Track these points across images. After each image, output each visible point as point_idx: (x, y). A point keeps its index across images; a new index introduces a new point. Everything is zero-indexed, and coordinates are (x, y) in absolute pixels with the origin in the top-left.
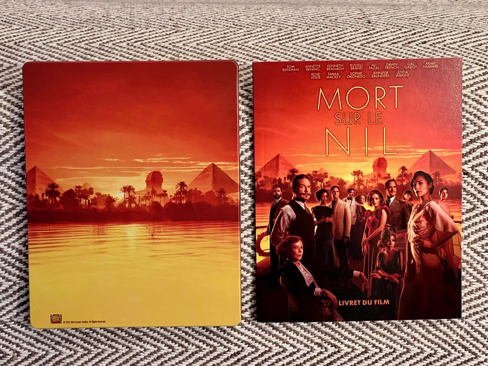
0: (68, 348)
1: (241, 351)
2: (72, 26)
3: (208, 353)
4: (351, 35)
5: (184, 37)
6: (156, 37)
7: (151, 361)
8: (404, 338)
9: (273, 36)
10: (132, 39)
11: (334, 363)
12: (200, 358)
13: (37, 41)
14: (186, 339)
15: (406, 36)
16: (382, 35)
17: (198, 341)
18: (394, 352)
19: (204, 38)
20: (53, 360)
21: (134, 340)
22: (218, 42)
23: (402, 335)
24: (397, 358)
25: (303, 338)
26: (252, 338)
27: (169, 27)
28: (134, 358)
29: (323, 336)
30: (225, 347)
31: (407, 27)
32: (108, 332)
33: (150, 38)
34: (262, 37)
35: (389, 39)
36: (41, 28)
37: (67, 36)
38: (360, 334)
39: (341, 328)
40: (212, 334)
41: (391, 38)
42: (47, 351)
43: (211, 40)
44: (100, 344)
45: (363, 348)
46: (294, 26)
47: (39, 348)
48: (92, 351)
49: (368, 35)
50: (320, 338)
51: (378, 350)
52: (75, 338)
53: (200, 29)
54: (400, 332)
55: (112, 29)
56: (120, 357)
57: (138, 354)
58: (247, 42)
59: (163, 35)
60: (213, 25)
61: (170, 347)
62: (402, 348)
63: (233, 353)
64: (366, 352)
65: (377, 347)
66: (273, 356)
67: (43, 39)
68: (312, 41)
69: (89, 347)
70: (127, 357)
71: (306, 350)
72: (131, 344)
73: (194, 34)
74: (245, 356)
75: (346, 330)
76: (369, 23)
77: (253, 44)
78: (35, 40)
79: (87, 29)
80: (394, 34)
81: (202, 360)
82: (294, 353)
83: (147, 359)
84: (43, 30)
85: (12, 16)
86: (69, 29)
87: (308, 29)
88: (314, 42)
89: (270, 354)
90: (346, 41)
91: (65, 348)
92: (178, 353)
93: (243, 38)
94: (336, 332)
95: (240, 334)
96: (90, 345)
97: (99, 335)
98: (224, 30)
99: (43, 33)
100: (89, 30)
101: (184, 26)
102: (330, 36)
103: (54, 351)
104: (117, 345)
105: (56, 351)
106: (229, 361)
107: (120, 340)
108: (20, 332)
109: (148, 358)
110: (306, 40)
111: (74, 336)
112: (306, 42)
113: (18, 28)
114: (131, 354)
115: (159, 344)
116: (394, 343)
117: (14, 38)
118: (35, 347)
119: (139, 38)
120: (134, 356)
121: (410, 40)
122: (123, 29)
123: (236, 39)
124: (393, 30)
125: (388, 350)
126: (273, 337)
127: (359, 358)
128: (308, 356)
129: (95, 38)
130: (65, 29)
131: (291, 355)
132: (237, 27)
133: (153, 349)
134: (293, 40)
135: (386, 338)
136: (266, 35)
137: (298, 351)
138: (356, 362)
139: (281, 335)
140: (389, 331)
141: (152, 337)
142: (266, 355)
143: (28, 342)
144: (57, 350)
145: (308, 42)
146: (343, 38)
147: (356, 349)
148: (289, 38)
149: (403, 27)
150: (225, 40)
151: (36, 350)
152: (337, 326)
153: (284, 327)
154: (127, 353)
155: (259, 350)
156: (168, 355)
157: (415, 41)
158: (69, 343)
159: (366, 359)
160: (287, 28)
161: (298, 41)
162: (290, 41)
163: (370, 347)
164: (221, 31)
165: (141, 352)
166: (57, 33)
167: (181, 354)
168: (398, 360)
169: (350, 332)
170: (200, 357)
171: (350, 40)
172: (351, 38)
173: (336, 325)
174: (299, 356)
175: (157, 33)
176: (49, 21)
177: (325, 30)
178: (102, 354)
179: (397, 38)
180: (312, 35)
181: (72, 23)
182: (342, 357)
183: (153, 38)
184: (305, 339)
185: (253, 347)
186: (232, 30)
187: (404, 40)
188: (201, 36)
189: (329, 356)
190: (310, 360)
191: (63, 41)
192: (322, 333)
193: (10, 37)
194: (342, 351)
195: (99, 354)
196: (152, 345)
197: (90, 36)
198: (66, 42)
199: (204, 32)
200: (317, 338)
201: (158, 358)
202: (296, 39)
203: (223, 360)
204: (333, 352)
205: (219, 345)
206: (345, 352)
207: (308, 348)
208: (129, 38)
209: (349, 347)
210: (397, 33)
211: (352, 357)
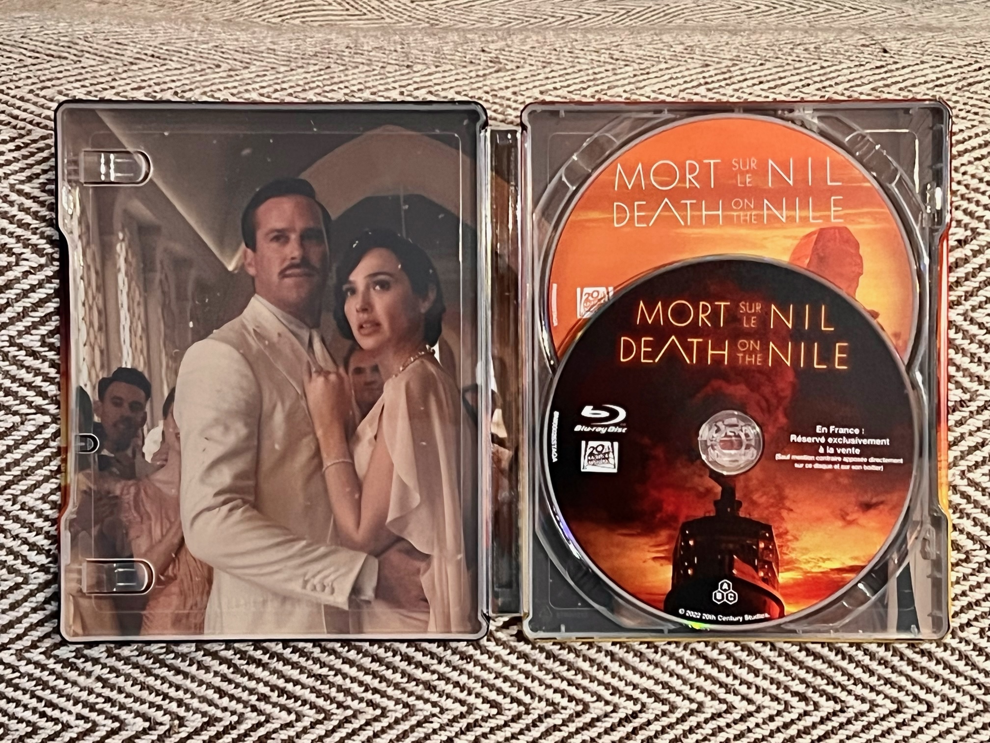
0: (283, 708)
1: (641, 711)
2: (288, 63)
3: (571, 716)
4: (851, 73)
5: (513, 80)
6: (456, 80)
7: (453, 734)
8: (977, 681)
9: (694, 77)
10: (409, 84)
11: (833, 736)
12: (556, 728)
13: (220, 90)
14: (525, 687)
15: (962, 73)
16: (913, 71)
17: (552, 690)
18: (957, 710)
19: (555, 83)
20: (252, 733)
21: (419, 690)
22: (584, 89)
23: (975, 674)
24: (963, 723)
25: (768, 681)
26: (662, 683)
27: (482, 63)
28: (420, 729)
29: (809, 677)
30: (607, 703)
31: (961, 57)
32: (366, 674)
33: (444, 82)
34: (671, 78)
35: (928, 78)
36: (224, 66)
37: (279, 81)
38: (887, 673)
39: (847, 661)
40: (580, 676)
41: (934, 77)
42: (241, 715)
43: (569, 86)
44: (349, 698)
45: (893, 702)
46: (733, 60)
47: (225, 709)
48: (333, 714)
49: (886, 72)
50: (802, 681)
51: (923, 708)
52: (299, 687)
53: (544, 67)
54: (969, 668)
55: (366, 68)
56: (390, 727)
57: (426, 720)
58: (641, 88)
59: (471, 78)
60: (570, 59)
61: (494, 704)
62: (974, 702)
63: (623, 716)
64: (898, 711)
65: (921, 701)
66: (706, 721)
67: (229, 85)
68: (772, 84)
69: (326, 705)
70: (405, 726)
71: (776, 707)
72: (413, 698)
73: (533, 76)
74: (649, 723)
75: (858, 664)
76: (885, 51)
77: (654, 91)
78: (214, 88)
79: (316, 68)
80: (938, 70)
81: (560, 730)
82: (750, 714)
83: (445, 730)
84: (230, 70)
85: (165, 48)
86: (282, 69)
87: (761, 64)
88: (776, 87)
89: (701, 717)
90: (842, 82)
91: (278, 709)
92: (510, 718)
93: (633, 80)
94: (837, 668)
95: (638, 676)
96: (329, 702)
97: (348, 680)
98: (592, 68)
99: (231, 76)
100: (321, 70)
101: (512, 61)
102: (808, 75)
103: (255, 714)
104: (384, 702)
105: (258, 715)
106: (615, 733)
107: (390, 691)
108: (186, 675)
109: (447, 728)
110: (761, 83)
111: (296, 683)
112: (762, 86)
113: (179, 66)
114: (413, 721)
115: (471, 699)
116: (958, 691)
117: (173, 85)
118: (217, 707)
119: (422, 82)
120: (419, 724)
121: (971, 80)
122: (389, 68)
123: (619, 83)
124: (935, 64)
125: (945, 707)
126: (706, 680)
127: (885, 725)
128: (779, 722)
129: (336, 83)
130: (273, 68)
131: (743, 719)
132: (618, 62)
133: (458, 709)
134: (733, 83)
135: (940, 682)
136: (679, 75)
137: (759, 710)
138: (879, 733)
139: (722, 677)
140: (947, 666)
141: (456, 684)
142: (692, 718)
143: (202, 697)
144: (260, 712)
145: (765, 86)
146: (833, 78)
147: (877, 706)
148: (725, 79)
149: (954, 58)
150: (598, 85)
151: (219, 713)
152: (840, 656)
153: (728, 658)
154: (405, 718)
155: (677, 708)
156: (490, 720)
157: (980, 82)
158: (285, 696)
159: (899, 726)
160: (718, 63)
161: (744, 84)
162: (727, 85)
163: (907, 700)
164: (587, 69)
165: (434, 715)
166: (258, 76)
167: (517, 718)
168: (964, 728)
169: (867, 669)
170: (555, 726)
171: (849, 81)
172: (851, 77)
173: (836, 655)
174: (760, 721)
175: (458, 74)
176: (239, 56)
177: (798, 65)
178: (353, 720)
179: (944, 77)
180: (770, 74)
181: (286, 58)
182: (849, 722)
183: (451, 82)
184: (771, 683)
185: (664, 702)
186: (610, 67)
187: (960, 80)
188: (547, 78)
189: (822, 721)
190: (782, 730)
191: (271, 89)
192: (807, 672)
193: (165, 83)
194: (850, 710)
195: (347, 720)
196: (456, 700)
197: (324, 79)
198: (276, 91)
199: (552, 71)
200: (797, 681)
201: (469, 727)
202: (739, 82)
203: (602, 730)
204: (831, 711)
205: (595, 698)
206: (856, 711)
207: (779, 703)
208: (404, 83)
209: (863, 700)
210: (942, 68)
211: (869, 723)
